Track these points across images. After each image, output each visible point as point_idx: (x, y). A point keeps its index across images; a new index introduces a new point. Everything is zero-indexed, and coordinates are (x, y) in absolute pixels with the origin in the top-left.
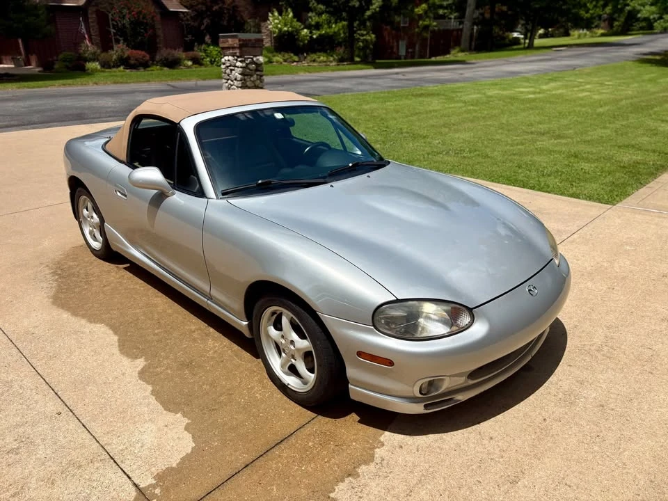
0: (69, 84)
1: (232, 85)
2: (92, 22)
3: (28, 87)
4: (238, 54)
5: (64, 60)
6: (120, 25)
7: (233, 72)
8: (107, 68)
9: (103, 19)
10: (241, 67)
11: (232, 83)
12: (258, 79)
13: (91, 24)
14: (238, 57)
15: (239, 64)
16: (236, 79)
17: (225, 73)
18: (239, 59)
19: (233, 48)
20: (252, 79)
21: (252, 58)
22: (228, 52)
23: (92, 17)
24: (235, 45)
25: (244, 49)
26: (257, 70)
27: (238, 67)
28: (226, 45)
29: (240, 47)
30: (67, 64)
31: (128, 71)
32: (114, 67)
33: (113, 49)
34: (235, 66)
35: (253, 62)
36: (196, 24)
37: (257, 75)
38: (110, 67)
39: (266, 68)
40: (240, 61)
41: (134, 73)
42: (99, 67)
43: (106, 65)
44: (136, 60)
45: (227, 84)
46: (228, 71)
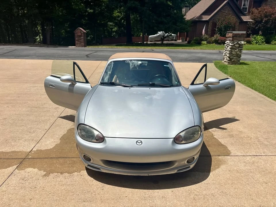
0: (184, 49)
1: (226, 53)
2: (210, 26)
3: (171, 49)
4: (231, 40)
5: (195, 40)
6: (220, 27)
7: (228, 47)
8: (209, 44)
9: (214, 25)
10: (231, 46)
11: (227, 52)
12: (238, 51)
13: (209, 27)
14: (231, 41)
15: (231, 44)
16: (228, 50)
17: (225, 48)
18: (231, 42)
19: (230, 37)
20: (236, 51)
21: (238, 42)
22: (228, 39)
23: (210, 24)
24: (231, 36)
25: (235, 38)
26: (239, 47)
27: (230, 45)
28: (228, 36)
29: (233, 37)
30: (195, 41)
31: (216, 45)
32: (212, 43)
33: (214, 37)
34: (229, 45)
35: (238, 44)
36: (254, 26)
37: (239, 49)
38: (210, 43)
39: (244, 47)
40: (231, 43)
41: (219, 46)
42: (206, 43)
43: (209, 43)
44: (221, 41)
45: (225, 52)
46: (226, 47)
